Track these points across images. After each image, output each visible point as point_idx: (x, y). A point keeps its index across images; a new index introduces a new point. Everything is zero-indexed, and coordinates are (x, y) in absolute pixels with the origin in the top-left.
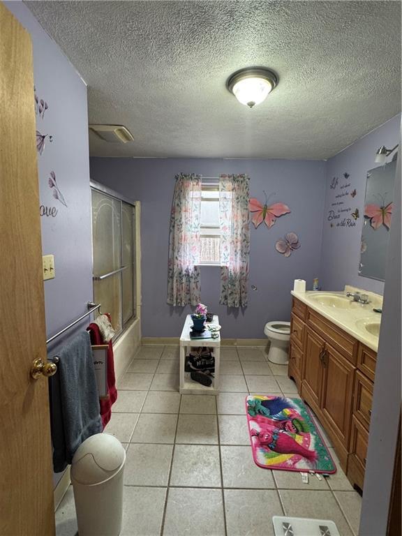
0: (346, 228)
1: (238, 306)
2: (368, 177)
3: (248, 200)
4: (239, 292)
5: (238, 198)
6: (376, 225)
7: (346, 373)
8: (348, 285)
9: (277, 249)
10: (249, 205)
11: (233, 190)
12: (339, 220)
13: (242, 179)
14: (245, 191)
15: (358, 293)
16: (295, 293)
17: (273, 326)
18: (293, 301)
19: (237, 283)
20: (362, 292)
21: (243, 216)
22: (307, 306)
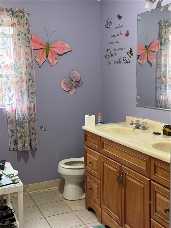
0: (122, 65)
1: (28, 149)
2: (138, 20)
3: (30, 37)
4: (28, 134)
5: (18, 35)
6: (143, 62)
7: (143, 186)
8: (127, 116)
9: (63, 87)
10: (31, 42)
11: (12, 25)
12: (116, 58)
13: (21, 14)
14: (26, 27)
15: (138, 121)
16: (87, 127)
17: (67, 164)
18: (86, 136)
19: (26, 125)
20: (141, 120)
21: (26, 54)
22: (100, 137)
